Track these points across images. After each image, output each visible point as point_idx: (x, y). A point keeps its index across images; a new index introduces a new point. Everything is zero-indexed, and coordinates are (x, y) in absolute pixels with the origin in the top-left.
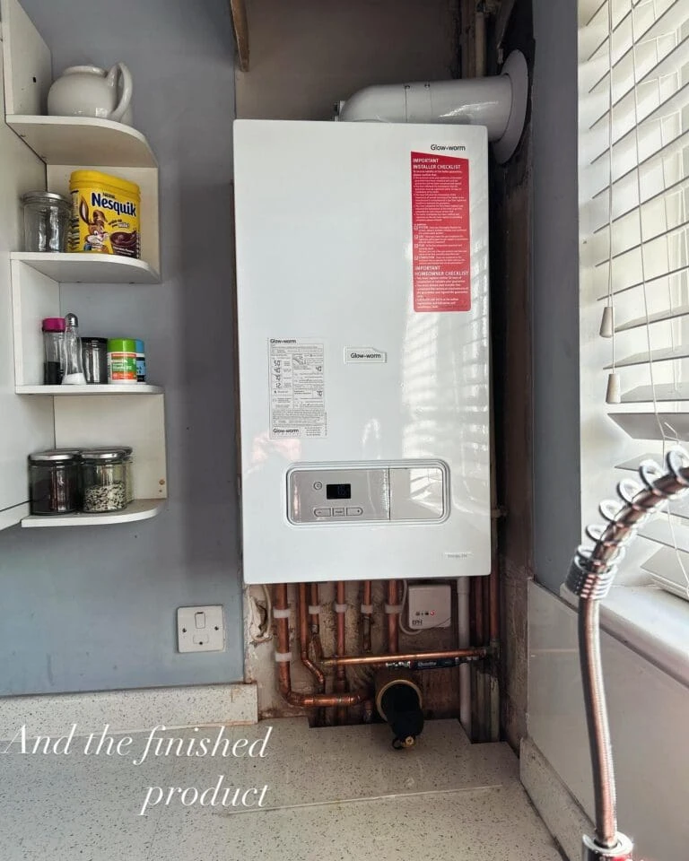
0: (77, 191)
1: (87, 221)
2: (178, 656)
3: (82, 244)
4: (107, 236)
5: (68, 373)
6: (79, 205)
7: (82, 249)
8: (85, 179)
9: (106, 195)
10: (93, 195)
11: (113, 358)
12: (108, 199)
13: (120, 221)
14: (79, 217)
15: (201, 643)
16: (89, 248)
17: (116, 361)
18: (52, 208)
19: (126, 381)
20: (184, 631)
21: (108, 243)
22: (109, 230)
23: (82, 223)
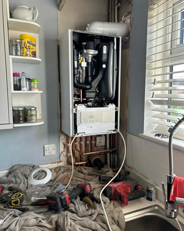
0: (23, 40)
1: (26, 48)
2: (45, 157)
3: (25, 54)
4: (31, 52)
5: (23, 88)
6: (24, 43)
7: (25, 55)
8: (25, 37)
9: (30, 41)
10: (28, 41)
11: (33, 84)
12: (31, 42)
13: (33, 48)
14: (24, 47)
15: (50, 153)
16: (27, 55)
17: (34, 85)
18: (18, 44)
19: (36, 90)
20: (46, 150)
21: (31, 54)
22: (31, 51)
23: (24, 48)
